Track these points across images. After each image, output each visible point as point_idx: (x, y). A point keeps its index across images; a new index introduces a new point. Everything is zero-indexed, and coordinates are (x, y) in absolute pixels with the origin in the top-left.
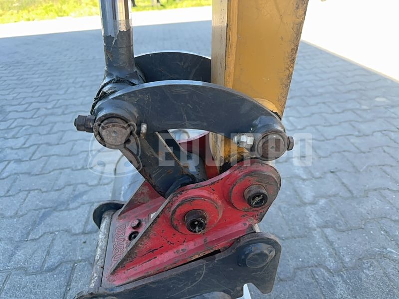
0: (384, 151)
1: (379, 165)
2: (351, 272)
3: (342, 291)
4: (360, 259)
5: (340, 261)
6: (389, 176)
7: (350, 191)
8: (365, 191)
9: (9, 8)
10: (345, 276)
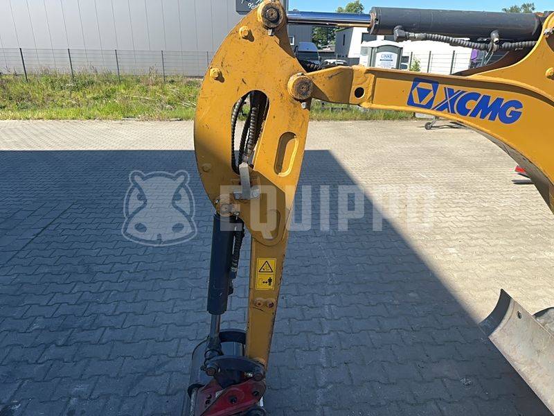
0: (391, 349)
1: (381, 361)
6: (384, 371)
7: (352, 380)
8: (362, 381)
9: (61, 87)
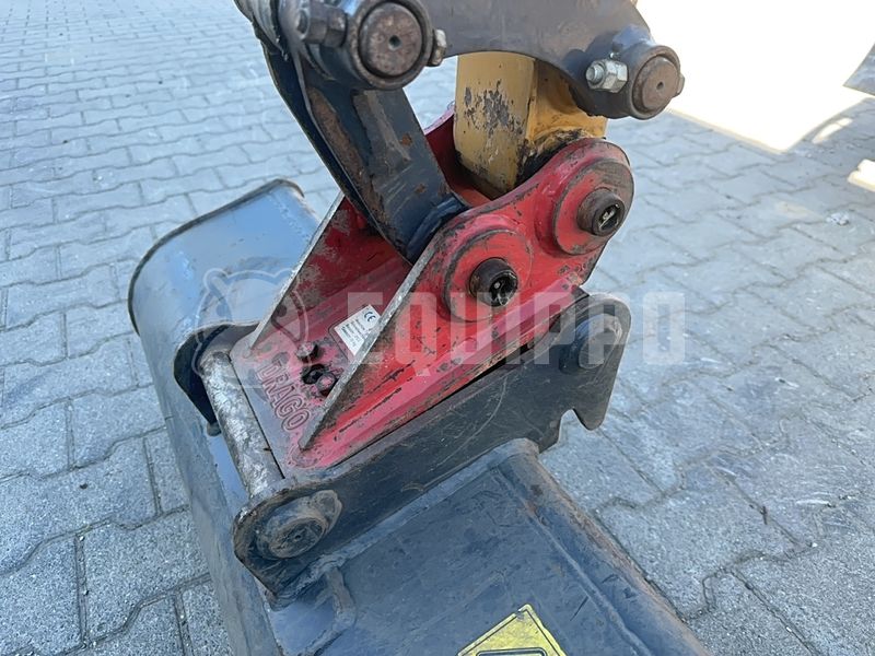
0: (648, 203)
1: (647, 228)
2: (657, 408)
3: (653, 442)
4: (664, 385)
5: (633, 396)
6: (668, 244)
7: (612, 278)
8: (637, 273)
10: (650, 417)
